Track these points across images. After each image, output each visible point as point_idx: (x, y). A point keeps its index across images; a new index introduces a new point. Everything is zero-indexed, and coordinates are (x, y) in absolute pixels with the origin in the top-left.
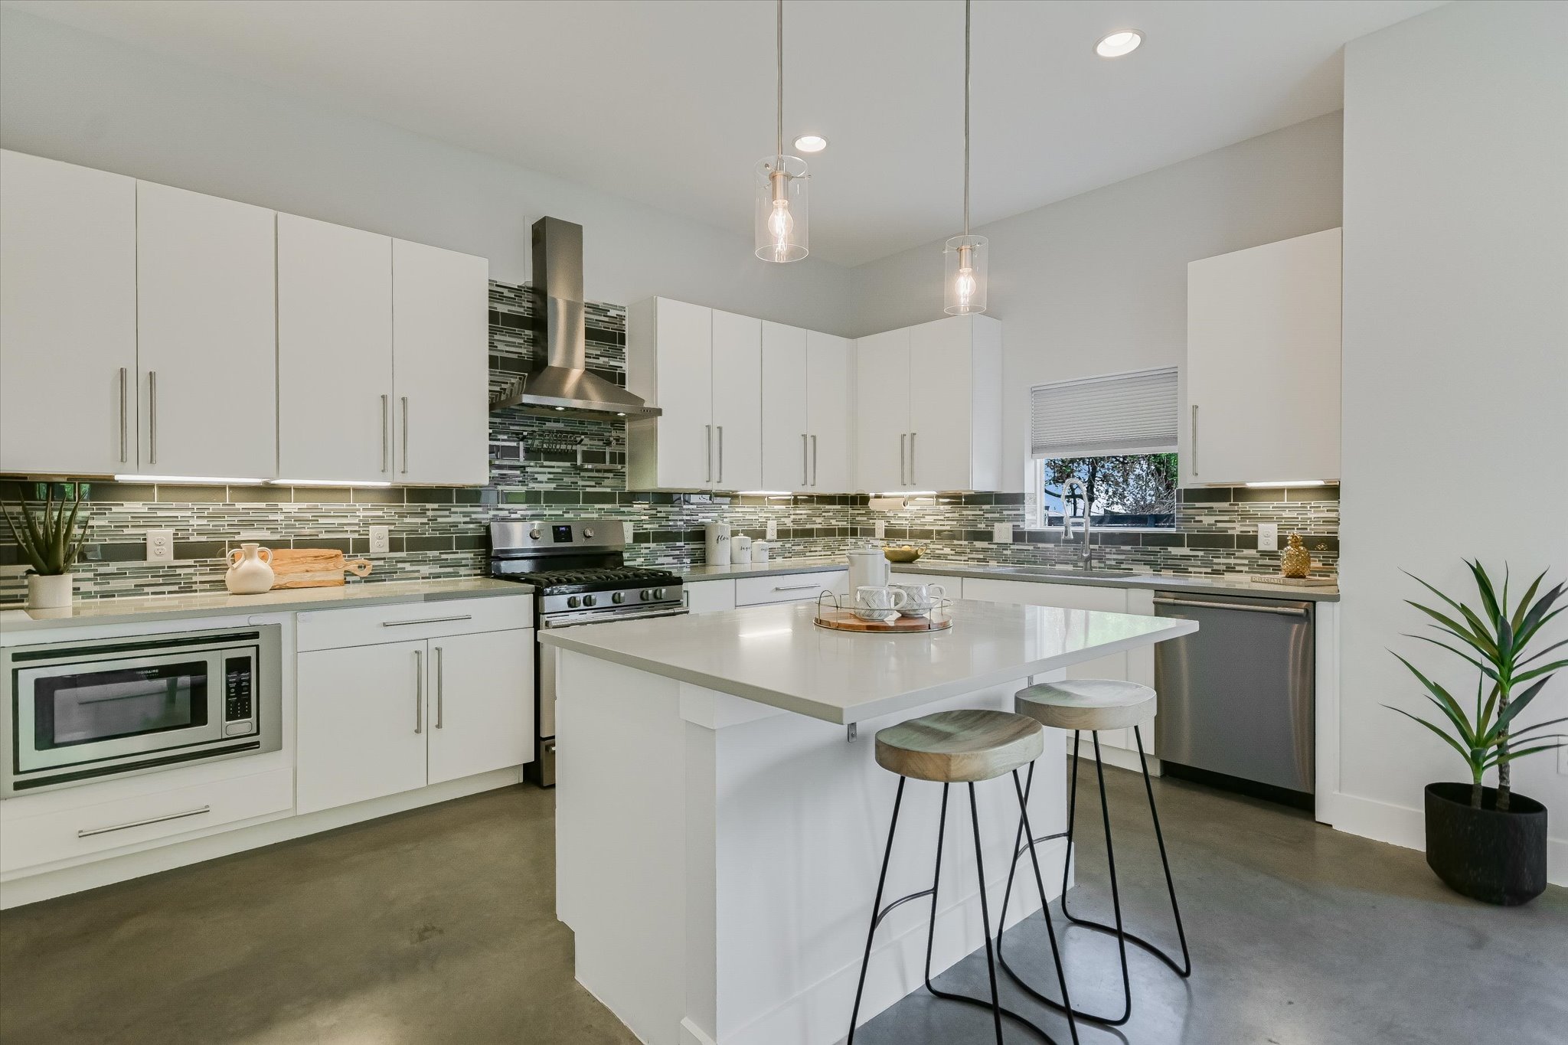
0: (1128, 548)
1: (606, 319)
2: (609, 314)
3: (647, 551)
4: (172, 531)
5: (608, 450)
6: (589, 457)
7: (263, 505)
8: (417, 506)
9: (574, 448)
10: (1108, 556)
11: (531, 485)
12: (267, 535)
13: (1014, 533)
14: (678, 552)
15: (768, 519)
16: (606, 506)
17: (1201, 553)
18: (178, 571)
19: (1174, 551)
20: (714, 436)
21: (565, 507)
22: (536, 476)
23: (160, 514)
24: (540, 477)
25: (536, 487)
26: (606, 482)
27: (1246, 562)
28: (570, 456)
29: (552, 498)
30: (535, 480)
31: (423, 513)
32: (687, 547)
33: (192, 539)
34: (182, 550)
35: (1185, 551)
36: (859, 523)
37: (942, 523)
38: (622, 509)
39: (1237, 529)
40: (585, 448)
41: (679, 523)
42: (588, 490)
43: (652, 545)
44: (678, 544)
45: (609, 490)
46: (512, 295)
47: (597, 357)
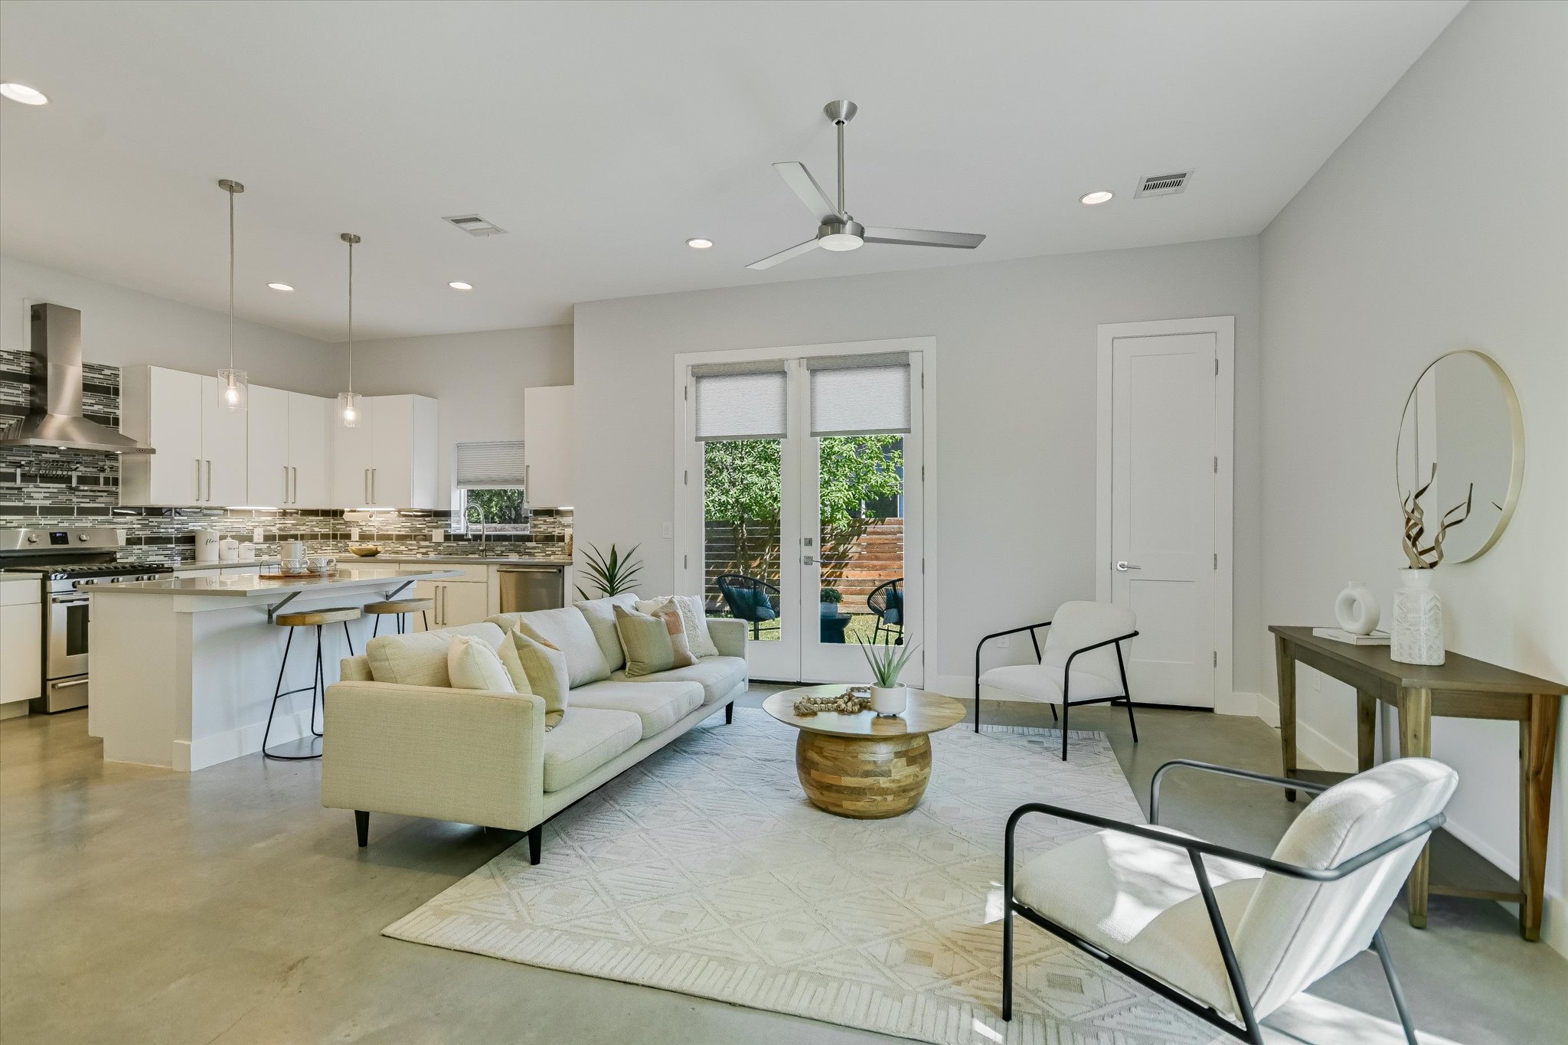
0: (507, 543)
1: (102, 377)
2: (103, 372)
3: (140, 551)
5: (102, 475)
6: (82, 480)
9: (70, 473)
10: (496, 548)
11: (26, 501)
13: (445, 536)
14: (169, 552)
15: (255, 527)
16: (100, 518)
17: (540, 545)
19: (529, 544)
20: (203, 469)
21: (59, 518)
22: (32, 494)
24: (35, 495)
25: (32, 503)
26: (100, 500)
27: (560, 549)
28: (65, 479)
29: (46, 511)
30: (32, 498)
32: (177, 548)
35: (533, 544)
36: (338, 530)
37: (399, 529)
38: (115, 520)
39: (557, 532)
40: (80, 474)
41: (170, 530)
42: (82, 505)
43: (144, 547)
44: (169, 546)
45: (103, 505)
46: (11, 357)
47: (92, 405)
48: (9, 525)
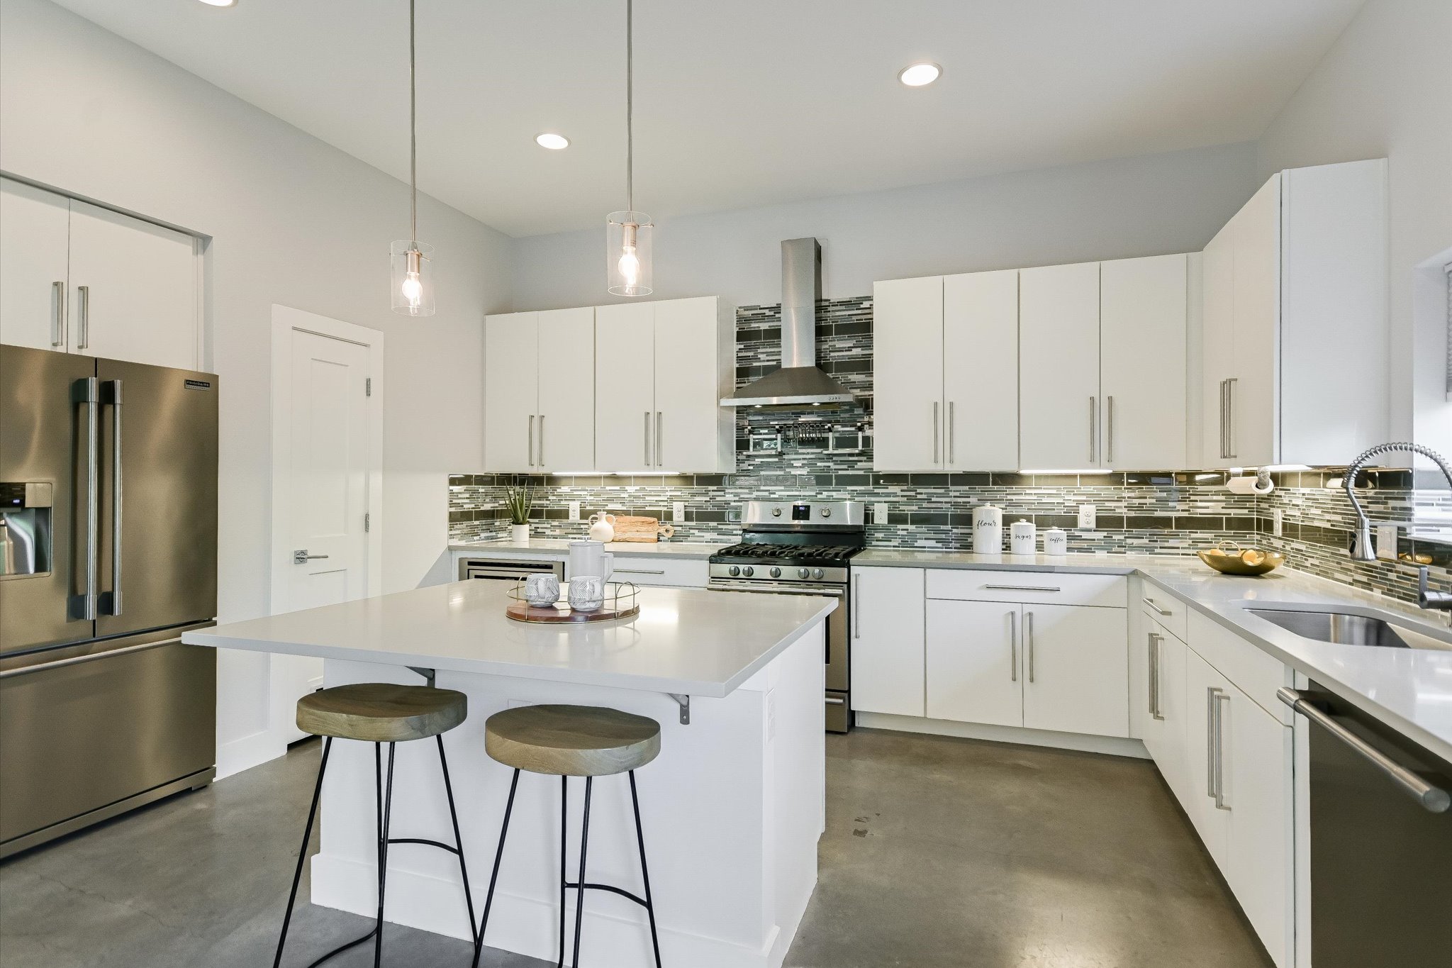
1: (859, 312)
2: (862, 306)
3: (905, 533)
4: (579, 503)
5: (860, 435)
6: (840, 443)
7: (618, 488)
8: (702, 489)
9: (825, 435)
11: (788, 470)
12: (618, 507)
13: (1399, 542)
14: (944, 537)
15: (1082, 502)
16: (859, 488)
18: (582, 526)
21: (817, 488)
22: (792, 462)
23: (575, 493)
24: (796, 464)
25: (792, 471)
26: (857, 465)
28: (823, 443)
29: (805, 481)
30: (792, 466)
31: (706, 493)
32: (955, 531)
33: (587, 508)
34: (584, 514)
36: (1262, 512)
38: (876, 491)
40: (837, 435)
41: (944, 506)
42: (840, 472)
43: (913, 528)
44: (942, 527)
45: (861, 473)
46: (772, 313)
47: (850, 349)
48: (772, 496)
